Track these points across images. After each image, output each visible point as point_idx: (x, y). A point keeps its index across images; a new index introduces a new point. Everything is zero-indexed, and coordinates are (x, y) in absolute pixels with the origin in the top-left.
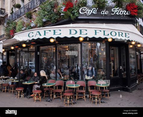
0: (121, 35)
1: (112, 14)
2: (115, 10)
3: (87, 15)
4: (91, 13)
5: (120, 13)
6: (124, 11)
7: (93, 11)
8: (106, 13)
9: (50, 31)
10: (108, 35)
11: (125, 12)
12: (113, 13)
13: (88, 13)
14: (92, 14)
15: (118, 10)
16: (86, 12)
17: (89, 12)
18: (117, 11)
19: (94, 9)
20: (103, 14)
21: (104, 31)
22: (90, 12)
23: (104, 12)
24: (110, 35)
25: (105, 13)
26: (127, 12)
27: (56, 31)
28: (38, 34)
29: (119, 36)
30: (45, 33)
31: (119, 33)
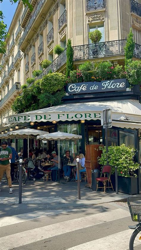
1: (102, 89)
2: (106, 83)
3: (76, 92)
5: (112, 87)
6: (117, 83)
7: (82, 88)
9: (22, 117)
12: (104, 87)
13: (77, 90)
14: (81, 90)
15: (109, 84)
19: (84, 86)
20: (92, 89)
22: (80, 88)
24: (74, 117)
25: (94, 88)
26: (120, 84)
27: (26, 117)
28: (14, 119)
29: (86, 117)
30: (19, 119)
31: (86, 114)
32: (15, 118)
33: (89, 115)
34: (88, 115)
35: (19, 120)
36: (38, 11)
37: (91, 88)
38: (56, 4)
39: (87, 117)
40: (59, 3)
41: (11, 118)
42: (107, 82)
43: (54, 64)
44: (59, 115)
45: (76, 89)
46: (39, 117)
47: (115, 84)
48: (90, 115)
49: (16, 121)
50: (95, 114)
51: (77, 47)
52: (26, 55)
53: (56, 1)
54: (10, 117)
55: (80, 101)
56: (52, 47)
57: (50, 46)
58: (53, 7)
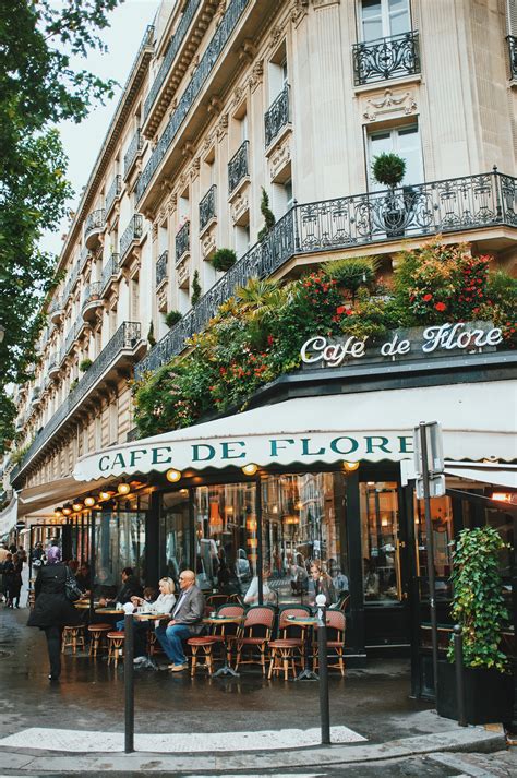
0: (381, 447)
1: (425, 349)
2: (436, 331)
3: (329, 364)
4: (342, 356)
5: (458, 343)
6: (477, 332)
7: (349, 349)
8: (399, 350)
9: (145, 452)
10: (322, 451)
11: (477, 335)
12: (430, 344)
13: (333, 357)
14: (349, 358)
15: (447, 332)
16: (324, 355)
17: (335, 352)
18: (444, 335)
19: (354, 341)
20: (390, 353)
21: (305, 441)
22: (340, 351)
23: (392, 345)
24: (329, 450)
25: (395, 348)
26: (485, 335)
27: (159, 452)
28: (118, 460)
29: (370, 450)
30: (133, 459)
31: (369, 439)
32: (120, 455)
33: (381, 442)
34: (377, 442)
35: (133, 464)
36: (198, 86)
37: (386, 350)
38: (254, 63)
39: (373, 449)
40: (266, 60)
41: (108, 458)
42: (441, 328)
43: (250, 258)
44: (274, 442)
45: (328, 354)
46: (204, 452)
47: (469, 336)
48: (385, 441)
49: (124, 466)
50: (402, 439)
51: (328, 204)
52: (160, 229)
53: (256, 56)
54: (102, 455)
55: (345, 389)
56: (244, 203)
57: (240, 200)
58: (248, 74)
